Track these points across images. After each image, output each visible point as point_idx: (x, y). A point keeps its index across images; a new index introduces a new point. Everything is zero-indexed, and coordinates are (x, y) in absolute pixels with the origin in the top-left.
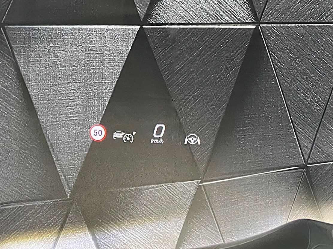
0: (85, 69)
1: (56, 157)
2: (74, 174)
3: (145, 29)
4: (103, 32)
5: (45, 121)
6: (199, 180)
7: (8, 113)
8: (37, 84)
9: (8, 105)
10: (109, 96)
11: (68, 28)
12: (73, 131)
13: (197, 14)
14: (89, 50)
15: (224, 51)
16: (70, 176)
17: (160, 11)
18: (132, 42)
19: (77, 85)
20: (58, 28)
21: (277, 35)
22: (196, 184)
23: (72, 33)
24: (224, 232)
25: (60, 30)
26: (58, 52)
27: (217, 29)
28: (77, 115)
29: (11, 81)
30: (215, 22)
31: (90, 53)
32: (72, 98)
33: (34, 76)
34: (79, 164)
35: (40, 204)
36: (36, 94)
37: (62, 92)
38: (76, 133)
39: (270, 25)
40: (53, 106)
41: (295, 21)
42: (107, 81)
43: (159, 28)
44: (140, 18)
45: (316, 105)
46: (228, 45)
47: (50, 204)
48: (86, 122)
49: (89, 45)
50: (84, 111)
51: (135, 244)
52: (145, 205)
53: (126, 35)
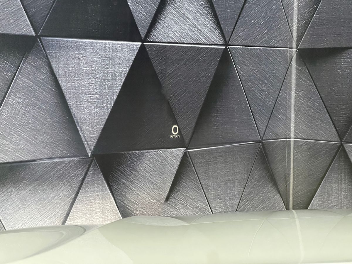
0: (102, 70)
1: (80, 128)
2: (94, 140)
3: (145, 46)
4: (115, 46)
5: (72, 104)
6: (185, 148)
7: (44, 97)
8: (65, 78)
9: (44, 91)
10: (119, 89)
11: (88, 42)
12: (93, 111)
13: (182, 36)
14: (104, 57)
15: (202, 62)
16: (91, 142)
17: (156, 33)
18: (136, 53)
19: (96, 80)
20: (81, 41)
21: (241, 54)
22: (183, 150)
23: (92, 45)
24: (203, 184)
25: (83, 42)
26: (81, 58)
27: (197, 47)
28: (96, 101)
29: (46, 76)
30: (196, 43)
31: (105, 59)
32: (92, 89)
33: (63, 73)
34: (97, 134)
35: (68, 160)
36: (65, 85)
37: (85, 85)
38: (95, 113)
39: (236, 47)
40: (78, 94)
41: (254, 45)
42: (118, 79)
43: (155, 45)
44: (141, 37)
45: (269, 101)
46: (205, 58)
47: (76, 160)
48: (102, 106)
49: (104, 54)
50: (101, 98)
51: (139, 190)
52: (146, 164)
53: (131, 48)
